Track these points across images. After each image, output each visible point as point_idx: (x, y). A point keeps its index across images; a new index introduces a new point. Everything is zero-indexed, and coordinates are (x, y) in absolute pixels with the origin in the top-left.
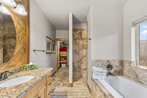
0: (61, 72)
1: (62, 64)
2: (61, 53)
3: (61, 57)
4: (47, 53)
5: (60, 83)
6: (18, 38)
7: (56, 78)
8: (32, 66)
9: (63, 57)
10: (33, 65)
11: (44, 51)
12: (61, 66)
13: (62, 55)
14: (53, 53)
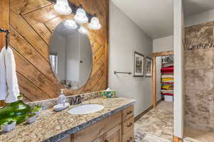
0: (161, 109)
1: (165, 96)
2: (163, 76)
3: (163, 84)
4: (134, 76)
5: (157, 127)
6: (95, 58)
7: (151, 118)
8: (108, 93)
9: (168, 83)
10: (110, 92)
11: (130, 73)
12: (163, 99)
13: (164, 81)
14: (147, 77)
